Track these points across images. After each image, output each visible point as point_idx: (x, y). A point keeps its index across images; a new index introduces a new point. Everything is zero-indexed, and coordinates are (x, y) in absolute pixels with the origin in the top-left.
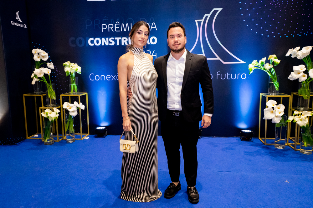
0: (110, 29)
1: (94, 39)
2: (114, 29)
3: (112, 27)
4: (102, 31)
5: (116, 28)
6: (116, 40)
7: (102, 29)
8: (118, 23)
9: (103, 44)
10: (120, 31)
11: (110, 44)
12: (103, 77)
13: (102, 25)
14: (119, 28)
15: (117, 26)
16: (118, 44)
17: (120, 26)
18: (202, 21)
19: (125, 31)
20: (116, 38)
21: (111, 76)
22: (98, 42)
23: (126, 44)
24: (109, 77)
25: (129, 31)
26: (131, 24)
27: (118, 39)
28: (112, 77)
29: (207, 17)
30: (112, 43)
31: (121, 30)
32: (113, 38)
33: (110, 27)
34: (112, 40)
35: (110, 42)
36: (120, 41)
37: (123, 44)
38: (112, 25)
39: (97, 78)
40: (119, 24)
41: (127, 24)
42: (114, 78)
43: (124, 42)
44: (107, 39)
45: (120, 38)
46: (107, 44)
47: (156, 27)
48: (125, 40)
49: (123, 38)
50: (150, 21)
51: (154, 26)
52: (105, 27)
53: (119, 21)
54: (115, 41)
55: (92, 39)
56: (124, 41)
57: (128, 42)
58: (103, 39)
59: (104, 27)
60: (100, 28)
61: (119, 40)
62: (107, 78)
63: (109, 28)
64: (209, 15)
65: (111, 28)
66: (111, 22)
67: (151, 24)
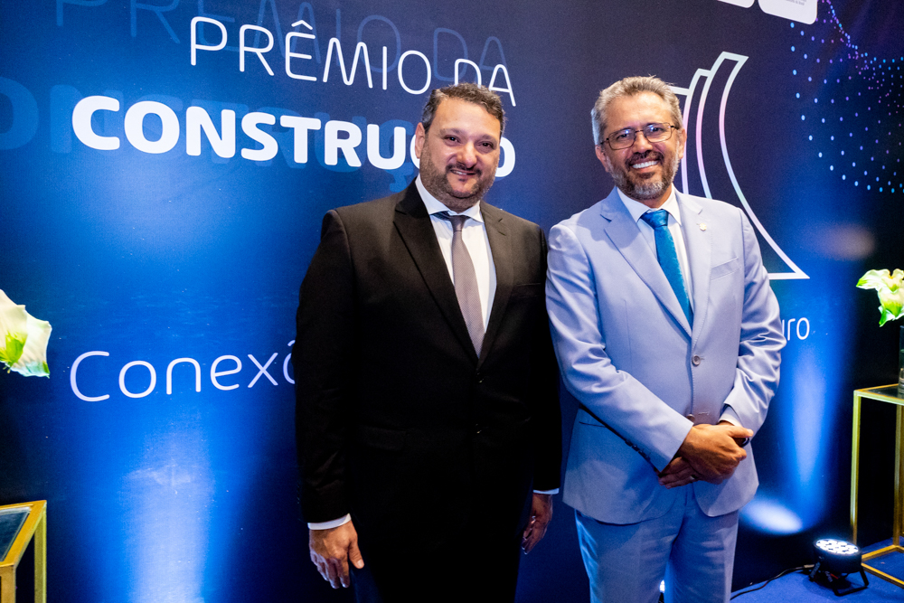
0: (250, 57)
1: (125, 107)
2: (276, 57)
3: (263, 42)
4: (193, 62)
5: (289, 55)
6: (290, 131)
7: (194, 46)
8: (302, 29)
9: (194, 148)
10: (314, 79)
11: (247, 154)
12: (184, 374)
13: (195, 21)
14: (309, 57)
15: (299, 45)
16: (301, 155)
17: (318, 48)
18: (689, 93)
19: (349, 83)
20: (287, 121)
21: (247, 363)
22: (152, 127)
23: (354, 161)
24: (234, 365)
25: (371, 86)
26: (385, 49)
27: (301, 126)
28: (250, 370)
29: (703, 79)
30: (261, 147)
31: (320, 75)
32: (269, 119)
33: (246, 45)
34: (260, 126)
35: (243, 141)
36: (316, 140)
37: (331, 159)
38: (264, 36)
39: (137, 380)
40: (313, 37)
41: (361, 44)
42: (263, 370)
43: (340, 151)
44: (228, 116)
45: (315, 124)
46: (225, 148)
47: (509, 90)
48: (343, 135)
49: (333, 127)
50: (484, 54)
51: (500, 82)
52: (218, 42)
53: (312, 16)
54: (284, 136)
55: (111, 104)
56: (342, 143)
57: (361, 150)
58: (197, 116)
59: (209, 34)
60: (178, 41)
61: (311, 133)
62: (214, 375)
63: (243, 49)
64: (710, 74)
65: (259, 52)
66: (261, 16)
67: (487, 68)
